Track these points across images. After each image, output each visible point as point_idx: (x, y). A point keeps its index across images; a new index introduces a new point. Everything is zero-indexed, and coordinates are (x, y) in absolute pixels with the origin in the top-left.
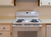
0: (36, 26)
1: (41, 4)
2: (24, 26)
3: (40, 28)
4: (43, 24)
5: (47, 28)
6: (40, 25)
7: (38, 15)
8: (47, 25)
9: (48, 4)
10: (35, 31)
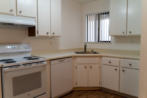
0: (40, 64)
1: (38, 33)
2: (22, 67)
3: (45, 65)
4: (47, 61)
5: (51, 66)
6: (45, 62)
7: (31, 50)
8: (51, 61)
9: (46, 35)
10: (39, 72)
